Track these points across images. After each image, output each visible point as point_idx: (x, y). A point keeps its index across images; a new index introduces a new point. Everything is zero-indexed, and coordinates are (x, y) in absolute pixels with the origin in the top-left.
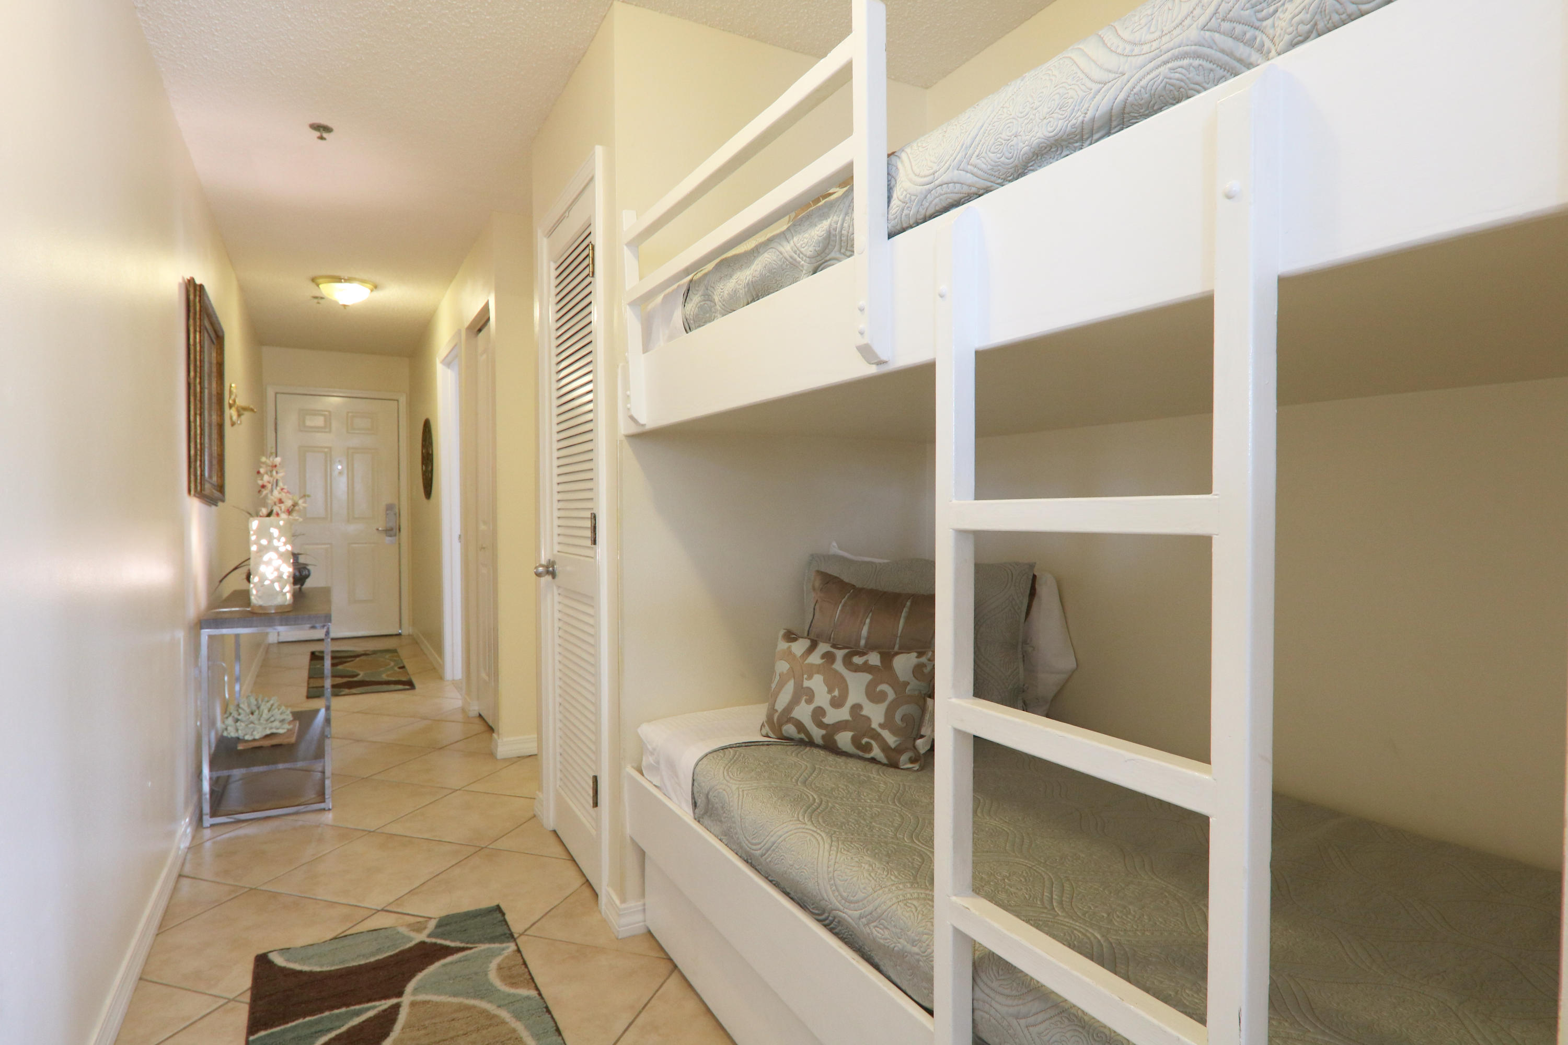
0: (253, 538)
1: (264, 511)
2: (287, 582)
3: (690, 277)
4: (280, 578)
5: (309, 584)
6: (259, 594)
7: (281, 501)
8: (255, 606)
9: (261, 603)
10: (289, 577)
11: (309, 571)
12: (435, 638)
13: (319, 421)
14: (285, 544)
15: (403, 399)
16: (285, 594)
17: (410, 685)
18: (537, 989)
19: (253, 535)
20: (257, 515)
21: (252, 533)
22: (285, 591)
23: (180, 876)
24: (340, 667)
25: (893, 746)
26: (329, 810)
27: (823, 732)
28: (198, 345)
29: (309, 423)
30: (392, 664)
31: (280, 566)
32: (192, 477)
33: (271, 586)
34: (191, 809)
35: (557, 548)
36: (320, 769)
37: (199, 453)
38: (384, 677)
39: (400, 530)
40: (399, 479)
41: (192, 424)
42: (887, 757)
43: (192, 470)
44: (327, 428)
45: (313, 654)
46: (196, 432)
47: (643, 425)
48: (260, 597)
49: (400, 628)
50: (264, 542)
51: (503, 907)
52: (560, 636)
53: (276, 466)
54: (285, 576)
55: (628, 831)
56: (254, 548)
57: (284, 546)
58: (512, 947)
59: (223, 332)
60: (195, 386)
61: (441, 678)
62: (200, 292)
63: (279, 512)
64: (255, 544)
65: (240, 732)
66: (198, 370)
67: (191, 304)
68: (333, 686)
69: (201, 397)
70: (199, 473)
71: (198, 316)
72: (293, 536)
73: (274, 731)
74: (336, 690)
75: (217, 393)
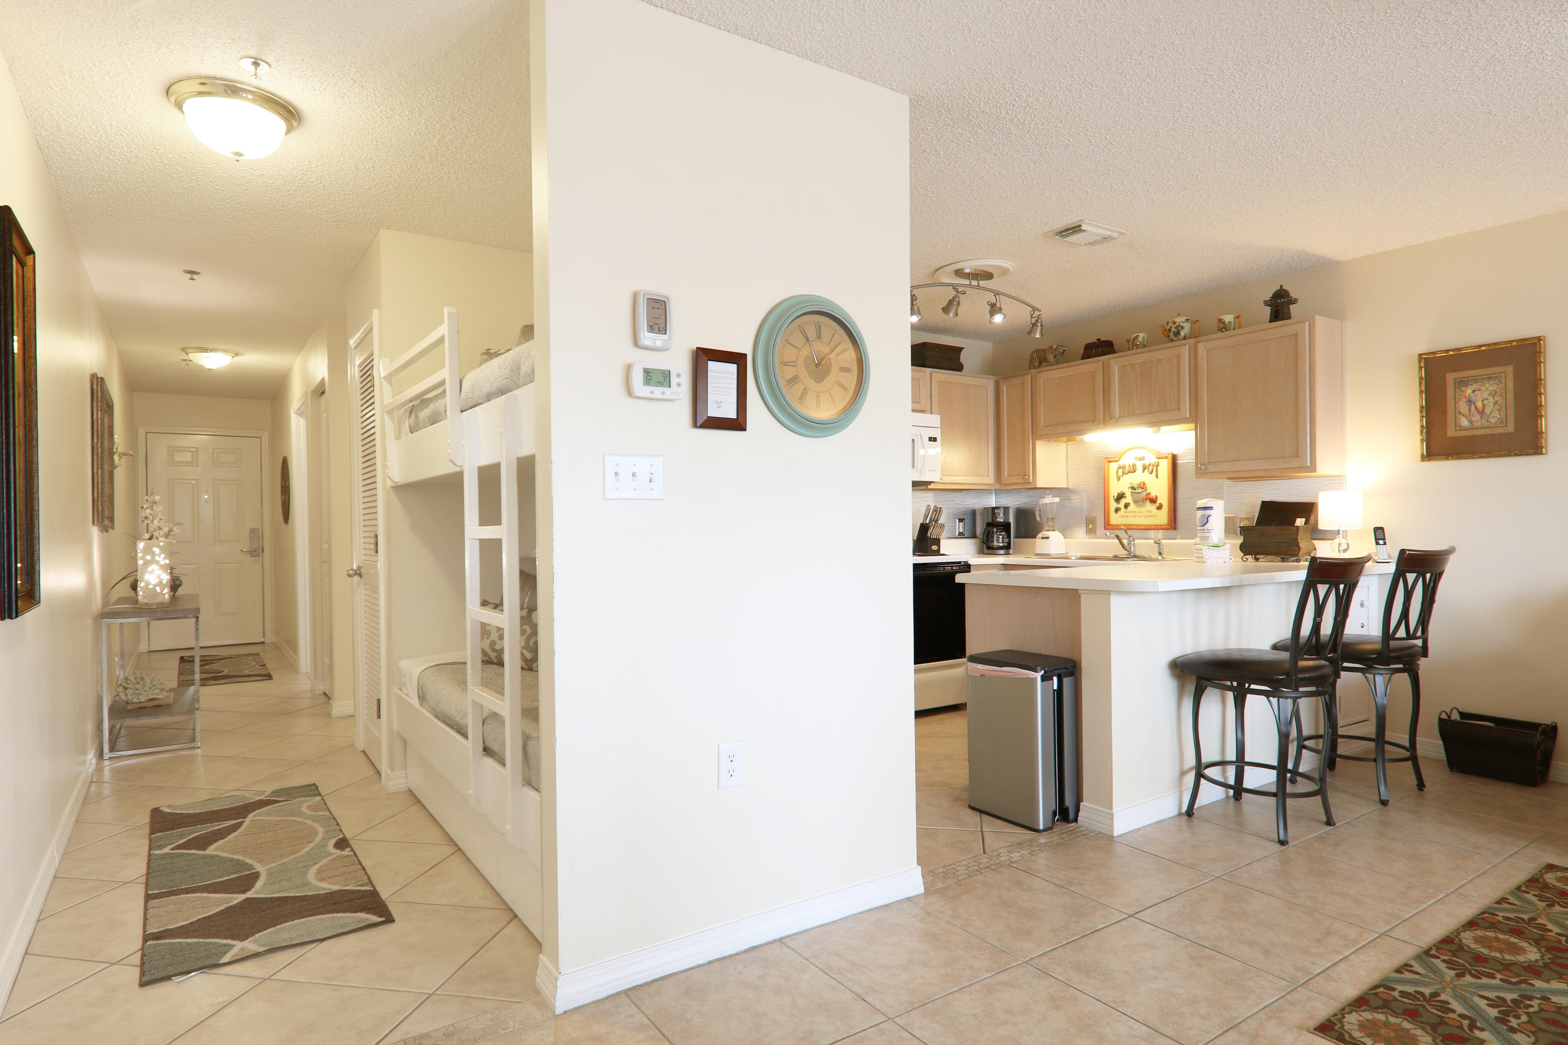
0: (140, 555)
1: (147, 536)
2: (165, 586)
3: (413, 403)
4: (160, 583)
5: (180, 591)
6: (144, 595)
7: (160, 528)
8: (141, 603)
9: (146, 601)
10: (167, 582)
11: (181, 581)
12: (292, 643)
13: (187, 457)
14: (164, 559)
15: (265, 437)
16: (164, 594)
17: (269, 677)
18: (330, 812)
19: (140, 553)
20: (141, 539)
21: (139, 551)
22: (164, 592)
23: (91, 782)
24: (207, 667)
25: (529, 658)
26: (199, 747)
27: (495, 654)
28: (99, 420)
29: (177, 458)
30: (254, 663)
31: (160, 575)
32: (95, 512)
33: (154, 589)
34: (95, 746)
35: (363, 557)
36: (191, 728)
37: (100, 495)
38: (246, 672)
39: (263, 550)
40: (262, 506)
41: (95, 476)
42: (526, 665)
43: (95, 507)
44: (194, 462)
45: (182, 658)
46: (98, 480)
47: (397, 482)
48: (145, 597)
49: (264, 637)
50: (148, 558)
51: (316, 784)
52: (366, 617)
53: (156, 502)
54: (164, 582)
55: (395, 728)
56: (140, 562)
57: (163, 560)
58: (319, 798)
59: (112, 402)
60: (97, 449)
61: (296, 671)
62: (101, 382)
63: (158, 536)
64: (142, 559)
65: (129, 696)
66: (100, 437)
67: (95, 392)
68: (201, 680)
69: (101, 456)
70: (100, 509)
71: (99, 400)
72: (170, 552)
73: (155, 696)
74: (204, 682)
75: (109, 448)
